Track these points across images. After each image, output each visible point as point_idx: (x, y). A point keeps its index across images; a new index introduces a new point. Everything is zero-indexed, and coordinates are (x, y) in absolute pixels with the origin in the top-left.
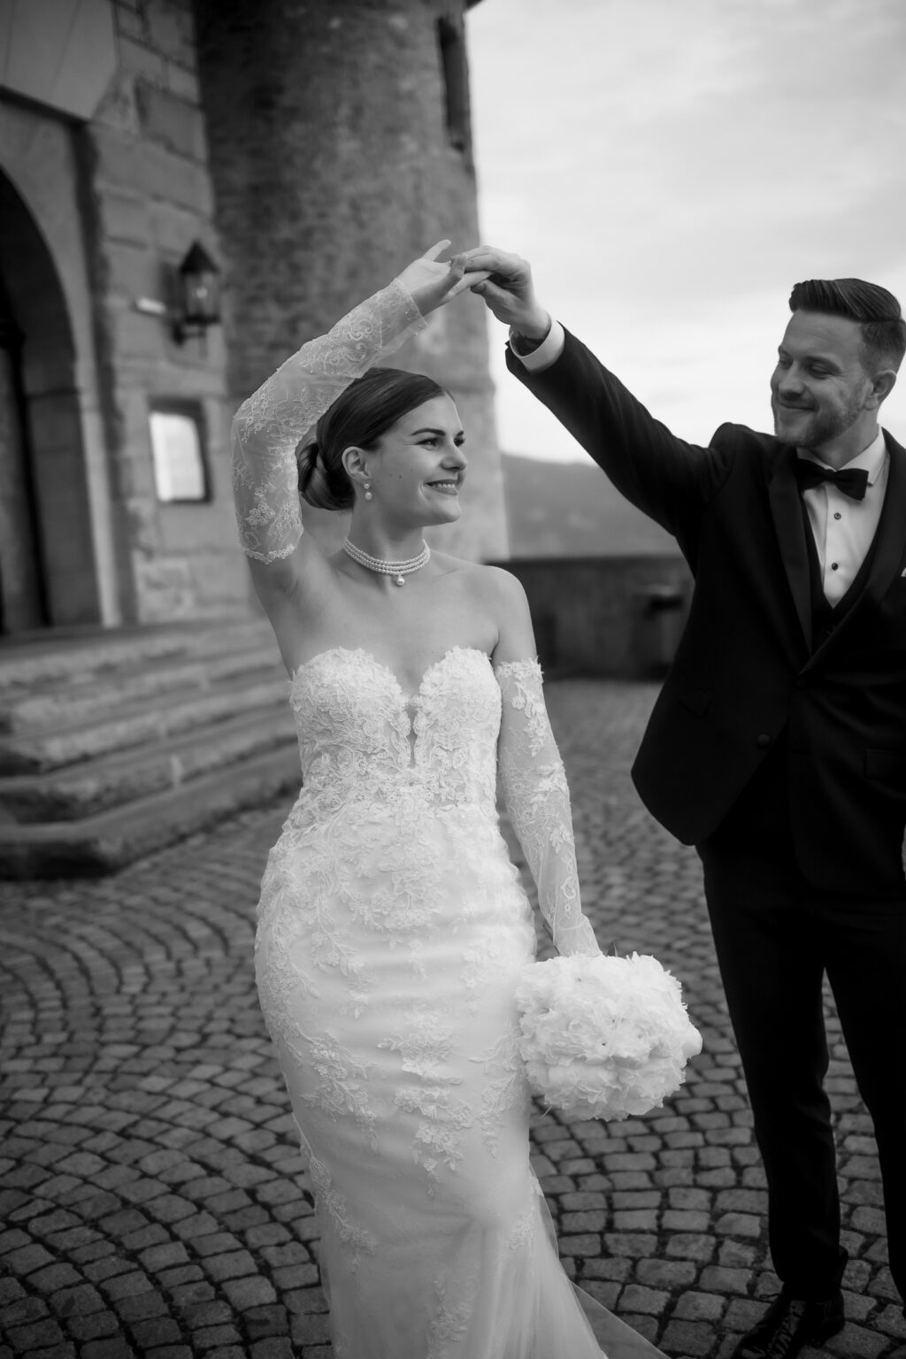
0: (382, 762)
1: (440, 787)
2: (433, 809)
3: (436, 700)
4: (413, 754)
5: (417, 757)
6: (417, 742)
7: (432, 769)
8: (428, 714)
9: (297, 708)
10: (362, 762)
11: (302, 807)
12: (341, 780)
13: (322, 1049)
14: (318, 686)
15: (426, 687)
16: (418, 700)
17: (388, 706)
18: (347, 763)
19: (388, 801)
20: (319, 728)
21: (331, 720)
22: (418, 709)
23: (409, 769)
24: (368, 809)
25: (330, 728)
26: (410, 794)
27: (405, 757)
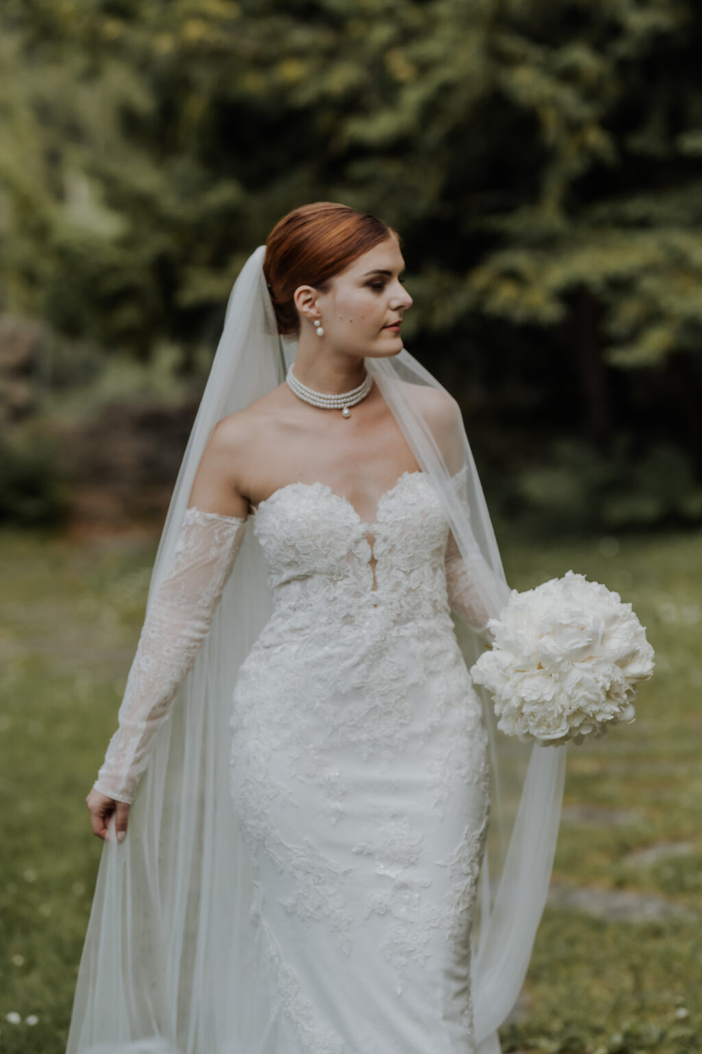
0: (349, 587)
1: (402, 606)
2: (396, 628)
3: (392, 526)
4: (375, 578)
5: (379, 580)
6: (378, 565)
7: (393, 591)
8: (385, 540)
9: (262, 542)
10: (330, 588)
11: (272, 630)
12: (311, 605)
13: (301, 856)
14: (282, 522)
15: (381, 515)
16: (375, 527)
17: (349, 535)
18: (315, 590)
19: (356, 623)
20: (286, 560)
21: (297, 552)
22: (376, 536)
23: (372, 593)
24: (339, 632)
25: (296, 560)
26: (376, 616)
27: (367, 580)
